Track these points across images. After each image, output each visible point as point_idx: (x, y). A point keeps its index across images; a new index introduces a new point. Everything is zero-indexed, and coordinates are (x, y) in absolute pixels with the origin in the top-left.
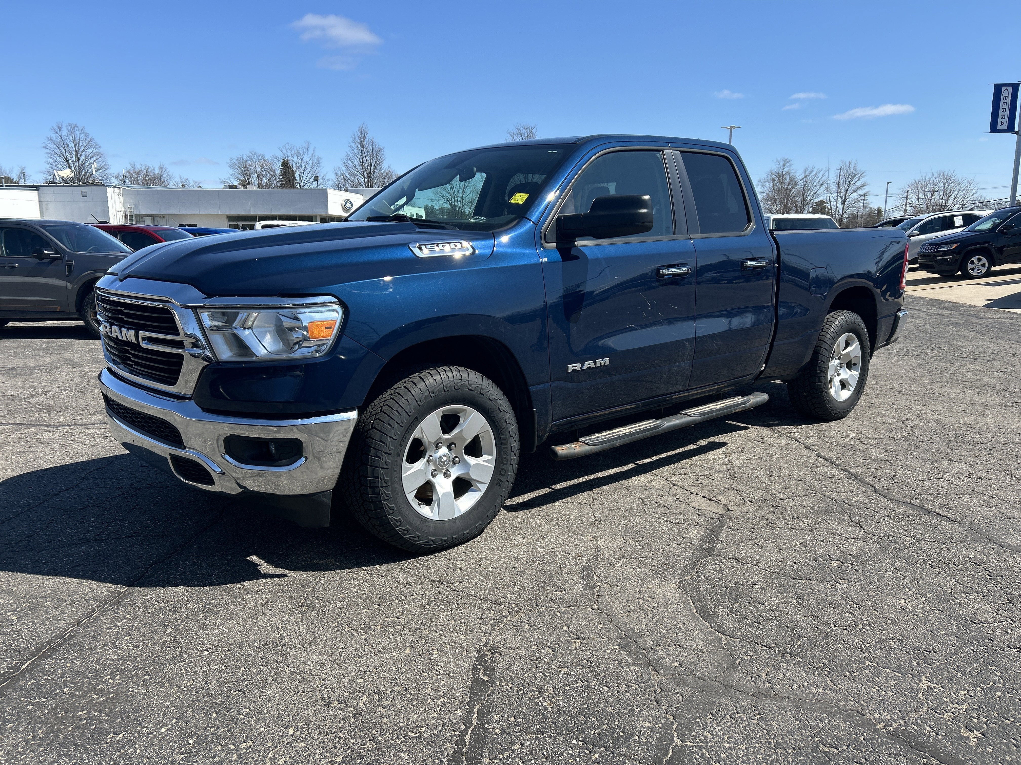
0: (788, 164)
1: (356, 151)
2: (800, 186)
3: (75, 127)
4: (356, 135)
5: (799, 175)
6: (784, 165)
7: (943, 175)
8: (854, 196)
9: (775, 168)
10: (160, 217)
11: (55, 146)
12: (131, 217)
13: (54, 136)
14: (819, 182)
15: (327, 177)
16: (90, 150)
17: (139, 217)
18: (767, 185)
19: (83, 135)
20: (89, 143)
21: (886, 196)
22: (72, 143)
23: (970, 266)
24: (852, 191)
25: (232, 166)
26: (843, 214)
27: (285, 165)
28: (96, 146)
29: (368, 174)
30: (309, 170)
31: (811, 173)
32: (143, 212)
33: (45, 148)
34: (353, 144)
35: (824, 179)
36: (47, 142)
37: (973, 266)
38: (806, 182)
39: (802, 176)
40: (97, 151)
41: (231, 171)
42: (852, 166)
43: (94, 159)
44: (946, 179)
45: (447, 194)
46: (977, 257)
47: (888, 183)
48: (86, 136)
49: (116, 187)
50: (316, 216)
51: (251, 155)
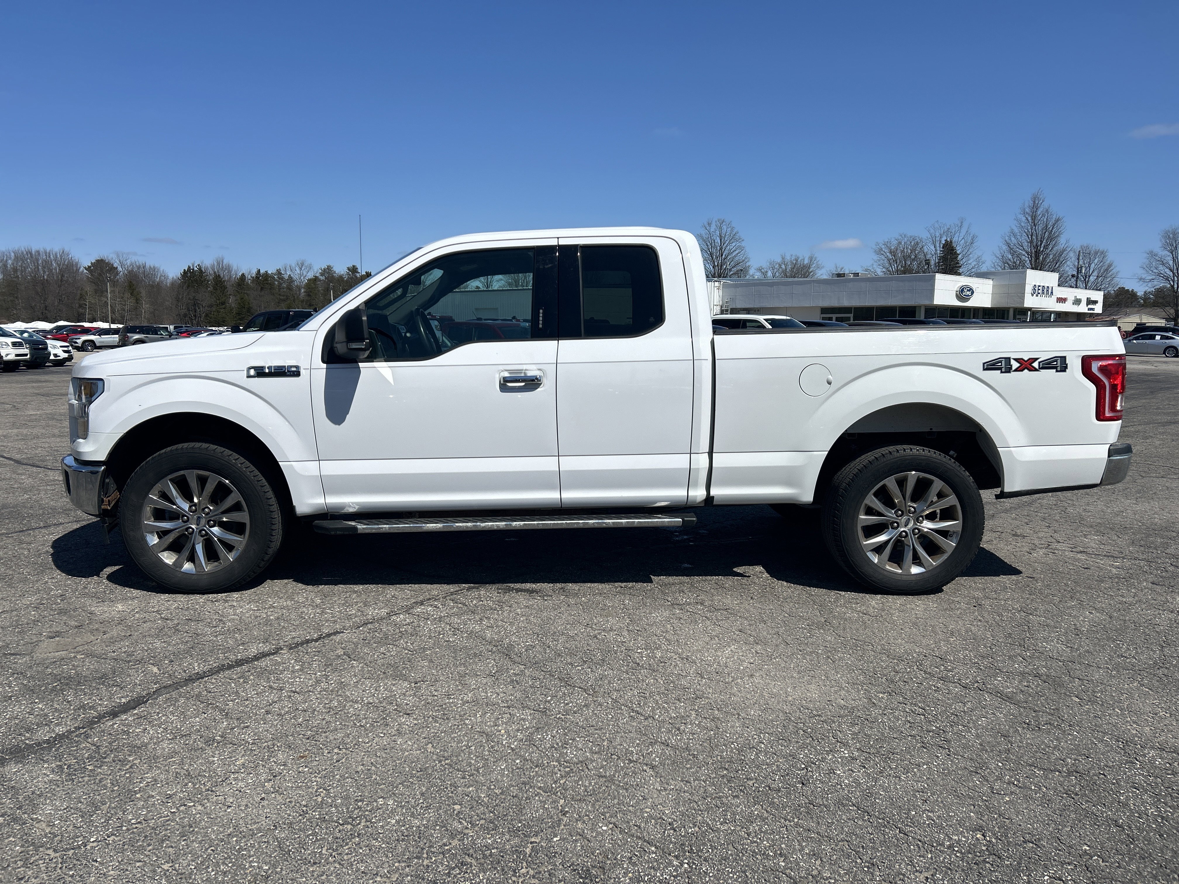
1: (1023, 225)
3: (722, 222)
10: (755, 311)
16: (734, 244)
17: (734, 311)
19: (729, 229)
20: (734, 237)
22: (718, 239)
25: (879, 252)
27: (947, 246)
28: (740, 240)
29: (1036, 252)
34: (1021, 216)
40: (740, 244)
41: (876, 257)
43: (737, 252)
48: (732, 230)
49: (716, 281)
50: (920, 307)
51: (900, 237)
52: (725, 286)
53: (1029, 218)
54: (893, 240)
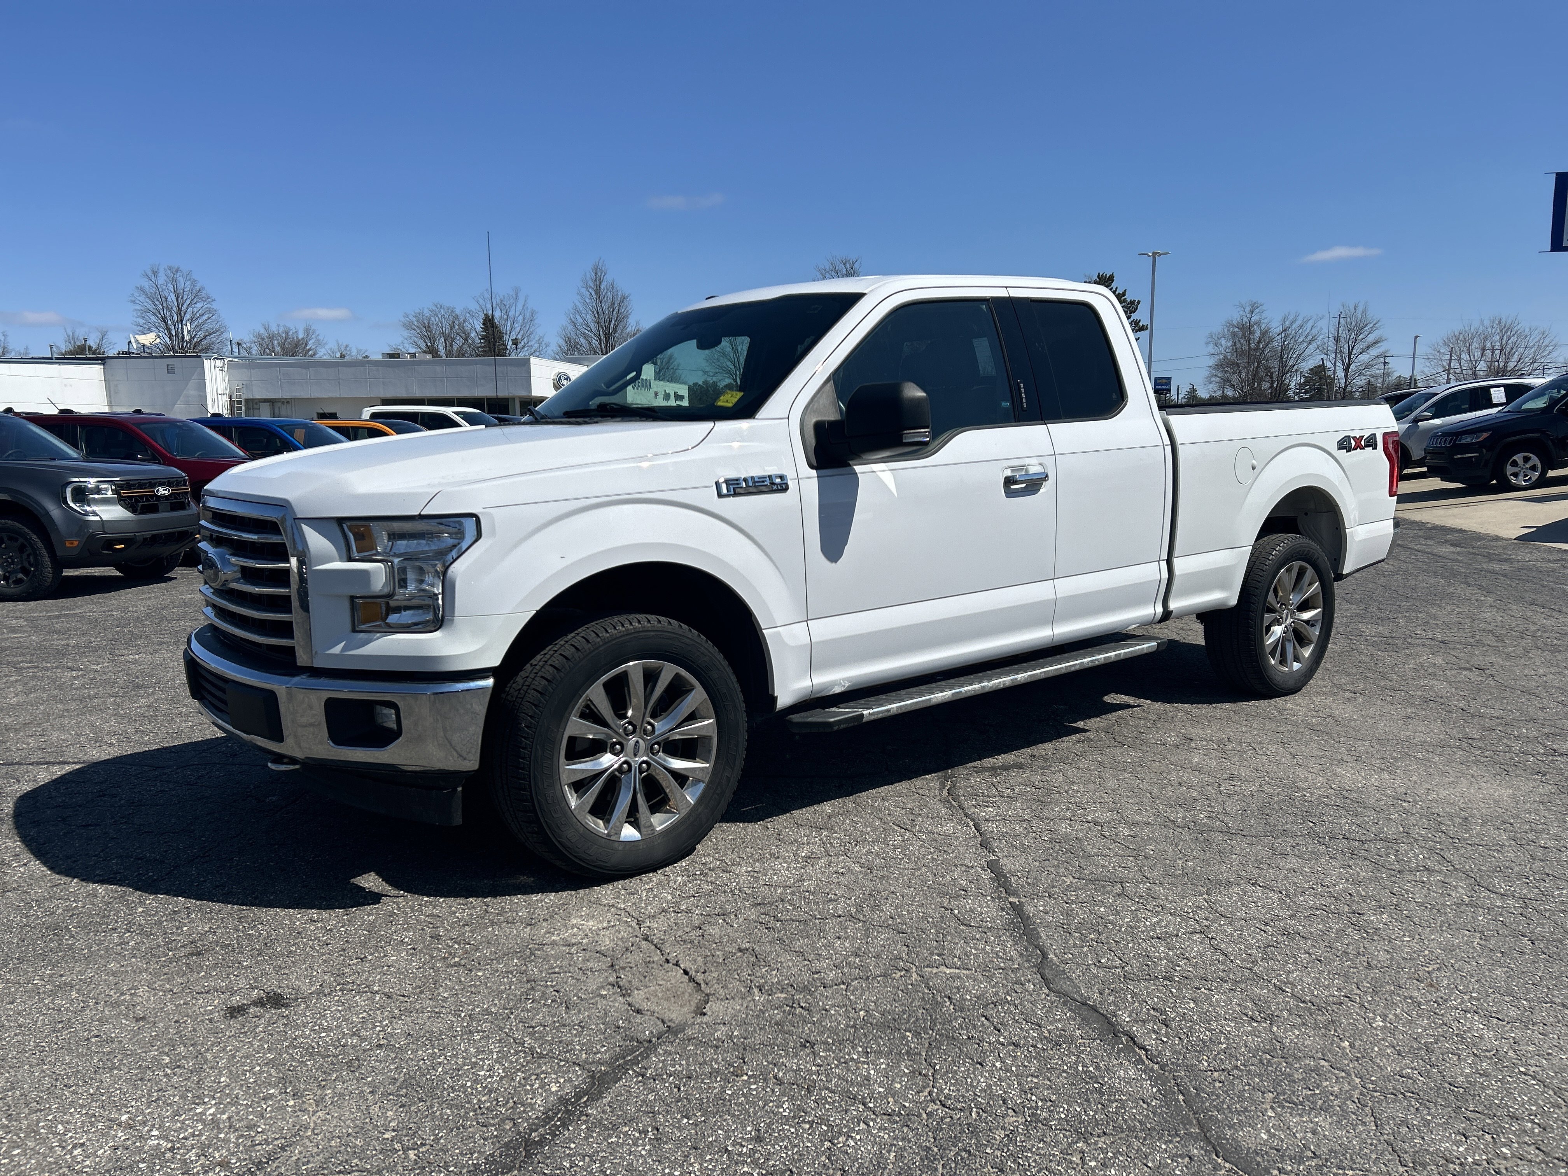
0: (1257, 310)
1: (587, 301)
2: (1277, 344)
3: (177, 271)
4: (588, 277)
5: (1276, 327)
6: (1252, 312)
7: (1500, 323)
8: (1364, 358)
9: (1236, 316)
10: (283, 403)
11: (148, 300)
12: (239, 402)
13: (146, 284)
14: (1306, 337)
15: (546, 340)
16: (199, 305)
17: (252, 404)
18: (1223, 342)
19: (188, 283)
20: (197, 295)
21: (1414, 358)
22: (173, 295)
23: (1510, 470)
24: (1359, 350)
25: (408, 326)
26: (1346, 386)
27: (489, 322)
28: (208, 299)
29: (605, 334)
30: (518, 329)
31: (1292, 323)
32: (258, 396)
33: (134, 302)
34: (584, 290)
35: (1314, 332)
36: (136, 294)
37: (1515, 469)
38: (1286, 337)
39: (1281, 328)
40: (209, 305)
41: (406, 333)
42: (1359, 312)
43: (205, 317)
44: (1505, 330)
45: (729, 363)
46: (1522, 455)
47: (1416, 337)
48: (193, 285)
49: (217, 359)
50: (514, 399)
51: (434, 308)
52: (231, 365)
53: (593, 293)
54: (426, 311)
